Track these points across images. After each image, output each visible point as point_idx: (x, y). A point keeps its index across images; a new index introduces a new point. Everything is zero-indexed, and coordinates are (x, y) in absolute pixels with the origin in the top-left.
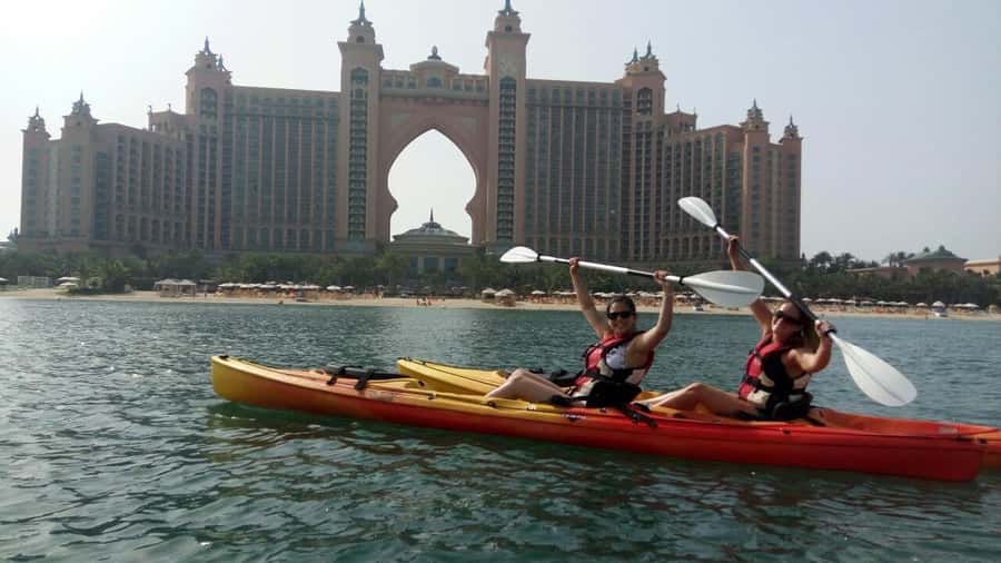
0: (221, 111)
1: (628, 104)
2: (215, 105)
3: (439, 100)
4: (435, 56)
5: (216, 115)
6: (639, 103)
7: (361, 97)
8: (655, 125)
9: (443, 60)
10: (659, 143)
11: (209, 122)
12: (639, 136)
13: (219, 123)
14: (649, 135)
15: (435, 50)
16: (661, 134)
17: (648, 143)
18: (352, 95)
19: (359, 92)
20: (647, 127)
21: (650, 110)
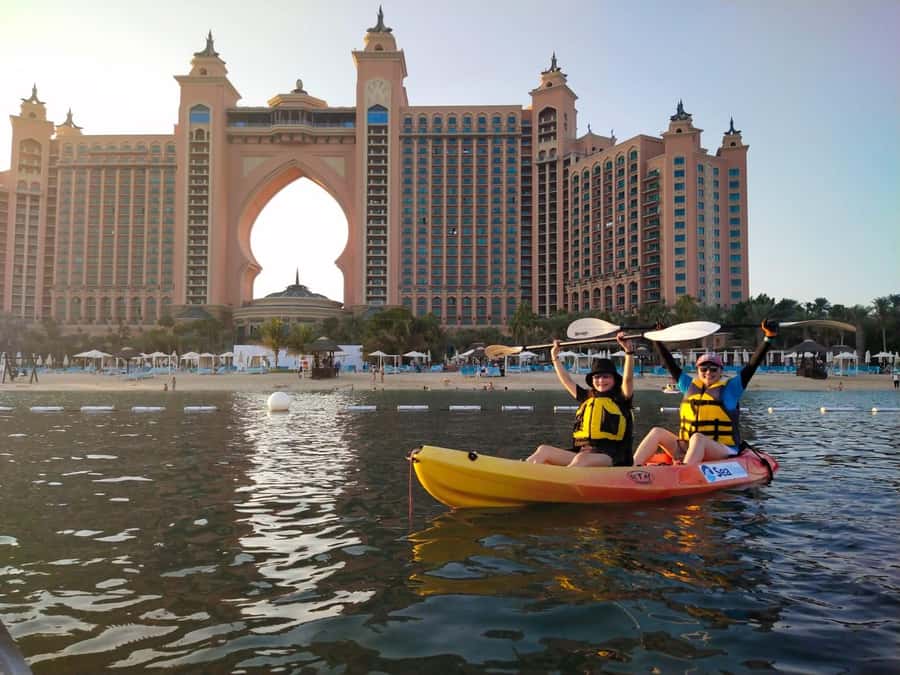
0: (44, 165)
1: (527, 130)
2: (39, 158)
3: (299, 139)
4: (299, 90)
5: (38, 169)
6: (540, 127)
7: (203, 138)
8: (559, 153)
9: (310, 94)
10: (566, 173)
11: (30, 178)
12: (542, 167)
13: (42, 178)
14: (553, 165)
15: (299, 83)
16: (567, 162)
17: (553, 175)
18: (191, 138)
19: (200, 132)
20: (552, 156)
21: (554, 134)
